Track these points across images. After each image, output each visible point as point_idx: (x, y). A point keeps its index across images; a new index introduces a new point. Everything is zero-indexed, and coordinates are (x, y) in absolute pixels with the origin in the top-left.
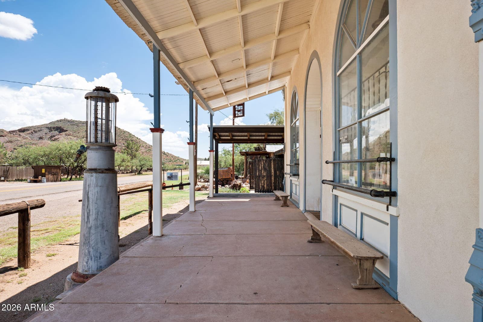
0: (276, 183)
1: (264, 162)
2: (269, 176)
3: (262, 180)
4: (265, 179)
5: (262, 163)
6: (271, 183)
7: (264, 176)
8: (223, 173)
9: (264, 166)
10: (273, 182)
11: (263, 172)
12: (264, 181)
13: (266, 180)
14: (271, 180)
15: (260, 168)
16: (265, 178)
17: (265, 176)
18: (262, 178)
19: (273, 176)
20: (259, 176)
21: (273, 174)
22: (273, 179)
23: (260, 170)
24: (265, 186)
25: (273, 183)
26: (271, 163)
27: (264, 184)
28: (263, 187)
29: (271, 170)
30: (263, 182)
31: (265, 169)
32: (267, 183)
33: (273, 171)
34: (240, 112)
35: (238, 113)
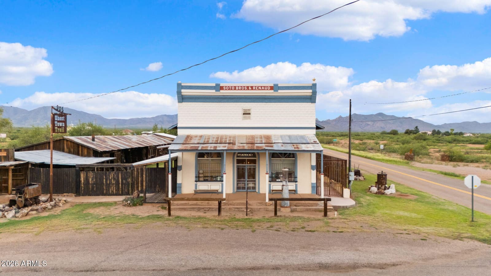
0: (123, 188)
5: (112, 174)
6: (119, 188)
7: (113, 183)
9: (113, 177)
10: (121, 188)
11: (112, 180)
12: (113, 187)
13: (115, 186)
14: (119, 186)
15: (110, 178)
16: (114, 185)
18: (112, 185)
19: (121, 184)
22: (120, 185)
24: (114, 191)
26: (119, 174)
28: (113, 191)
29: (119, 179)
30: (112, 188)
31: (114, 179)
32: (115, 189)
34: (60, 129)
35: (58, 129)
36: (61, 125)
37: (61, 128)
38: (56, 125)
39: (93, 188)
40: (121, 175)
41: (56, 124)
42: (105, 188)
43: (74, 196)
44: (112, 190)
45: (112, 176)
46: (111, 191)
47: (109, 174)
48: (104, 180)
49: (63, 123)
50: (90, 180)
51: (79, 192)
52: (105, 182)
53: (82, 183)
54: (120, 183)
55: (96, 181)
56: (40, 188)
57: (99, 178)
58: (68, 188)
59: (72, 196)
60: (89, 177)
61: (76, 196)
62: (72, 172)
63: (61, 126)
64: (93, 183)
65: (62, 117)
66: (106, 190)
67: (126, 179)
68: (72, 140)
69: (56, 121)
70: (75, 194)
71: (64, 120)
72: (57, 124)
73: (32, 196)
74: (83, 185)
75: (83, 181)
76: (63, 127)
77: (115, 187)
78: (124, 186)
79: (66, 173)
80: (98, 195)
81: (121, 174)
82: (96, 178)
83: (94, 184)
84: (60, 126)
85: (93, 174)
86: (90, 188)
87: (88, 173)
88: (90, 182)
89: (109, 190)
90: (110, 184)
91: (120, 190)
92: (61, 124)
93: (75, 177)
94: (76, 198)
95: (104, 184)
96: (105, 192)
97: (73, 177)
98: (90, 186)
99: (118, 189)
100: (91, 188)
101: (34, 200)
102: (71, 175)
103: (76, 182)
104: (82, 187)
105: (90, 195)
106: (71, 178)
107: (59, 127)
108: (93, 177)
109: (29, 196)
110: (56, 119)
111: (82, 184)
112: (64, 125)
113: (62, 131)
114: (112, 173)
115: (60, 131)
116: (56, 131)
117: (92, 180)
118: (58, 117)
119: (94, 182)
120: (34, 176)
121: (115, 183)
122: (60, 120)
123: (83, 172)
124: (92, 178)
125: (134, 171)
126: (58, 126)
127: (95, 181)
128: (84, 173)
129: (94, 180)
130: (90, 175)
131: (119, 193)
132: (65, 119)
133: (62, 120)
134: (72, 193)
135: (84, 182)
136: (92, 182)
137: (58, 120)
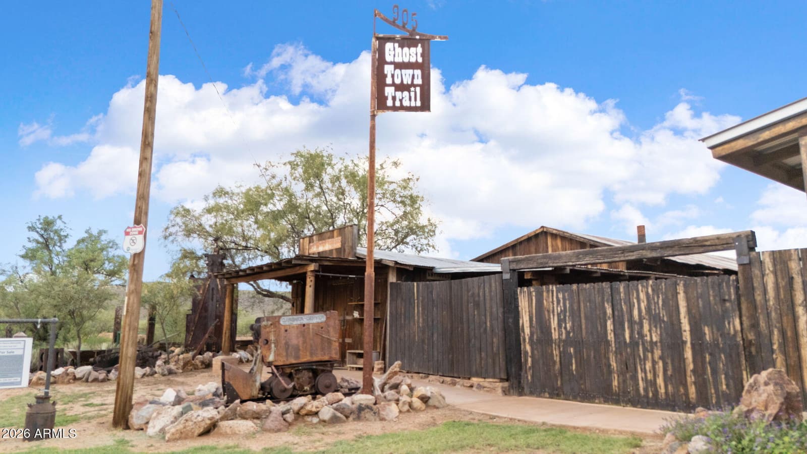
0: (704, 371)
1: (647, 293)
2: (673, 345)
3: (645, 358)
4: (656, 357)
5: (642, 296)
6: (681, 369)
7: (652, 342)
8: (301, 339)
9: (648, 309)
10: (691, 367)
11: (646, 326)
12: (654, 363)
13: (661, 358)
14: (682, 360)
15: (636, 313)
16: (658, 353)
17: (656, 342)
18: (646, 350)
19: (689, 345)
20: (634, 344)
21: (687, 336)
22: (688, 354)
23: (635, 322)
24: (660, 381)
25: (689, 373)
26: (675, 294)
27: (655, 375)
28: (653, 386)
29: (679, 322)
30: (648, 365)
31: (655, 319)
32: (665, 370)
33: (686, 326)
34: (406, 93)
35: (399, 95)
36: (407, 81)
37: (409, 91)
38: (389, 81)
39: (565, 358)
40: (688, 300)
41: (389, 76)
42: (614, 364)
43: (500, 391)
44: (650, 376)
45: (643, 306)
46: (645, 380)
47: (628, 293)
48: (610, 325)
49: (418, 72)
50: (554, 323)
51: (519, 377)
52: (611, 337)
53: (527, 340)
54: (685, 343)
55: (577, 327)
56: (331, 330)
57: (586, 318)
58: (483, 354)
59: (493, 390)
60: (548, 311)
61: (506, 392)
62: (490, 291)
63: (410, 83)
64: (564, 336)
65: (413, 50)
66: (621, 373)
67: (719, 322)
68: (564, 232)
69: (391, 63)
70: (506, 384)
71: (420, 60)
72: (393, 76)
73: (297, 357)
74: (528, 348)
75: (527, 331)
76: (415, 86)
77: (661, 364)
78: (708, 358)
79: (473, 294)
80: (585, 396)
81: (686, 292)
82: (575, 315)
83: (567, 342)
84: (405, 82)
85: (561, 296)
86: (555, 362)
87: (545, 294)
88: (555, 335)
89: (635, 378)
90: (637, 344)
91: (691, 379)
92: (406, 76)
93: (501, 310)
94: (507, 398)
95: (608, 343)
96: (615, 383)
97: (494, 310)
98: (556, 353)
99: (677, 375)
100: (557, 359)
101: (306, 375)
102: (488, 305)
103: (506, 329)
104: (526, 352)
105: (556, 393)
106: (488, 314)
107: (401, 87)
108: (564, 311)
109: (277, 354)
110: (389, 58)
111: (524, 340)
112: (418, 81)
113: (413, 104)
114: (640, 287)
115: (406, 103)
116: (390, 103)
117: (560, 326)
118: (398, 50)
119: (568, 333)
120: (399, 310)
121: (661, 342)
122: (406, 60)
123: (525, 289)
124: (559, 315)
125: (756, 272)
126: (398, 81)
127: (573, 327)
128: (530, 294)
129: (568, 326)
130: (553, 302)
131: (687, 394)
132: (423, 55)
133: (413, 60)
134: (494, 377)
135: (532, 334)
136: (560, 334)
137: (398, 59)
